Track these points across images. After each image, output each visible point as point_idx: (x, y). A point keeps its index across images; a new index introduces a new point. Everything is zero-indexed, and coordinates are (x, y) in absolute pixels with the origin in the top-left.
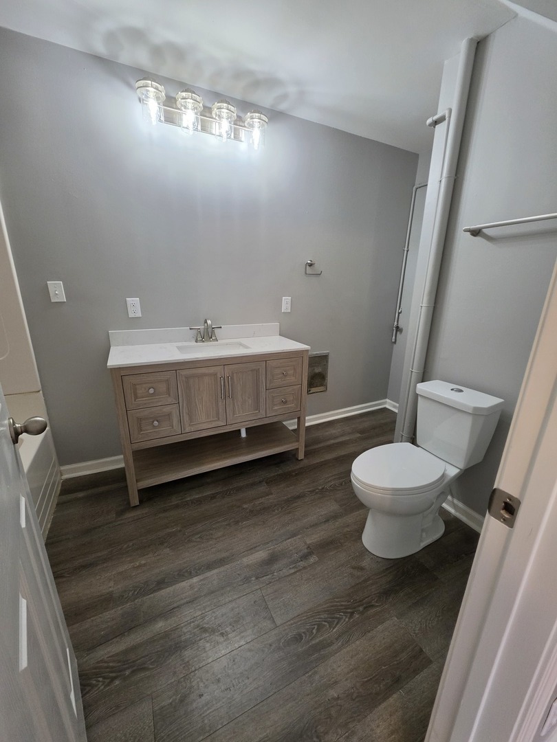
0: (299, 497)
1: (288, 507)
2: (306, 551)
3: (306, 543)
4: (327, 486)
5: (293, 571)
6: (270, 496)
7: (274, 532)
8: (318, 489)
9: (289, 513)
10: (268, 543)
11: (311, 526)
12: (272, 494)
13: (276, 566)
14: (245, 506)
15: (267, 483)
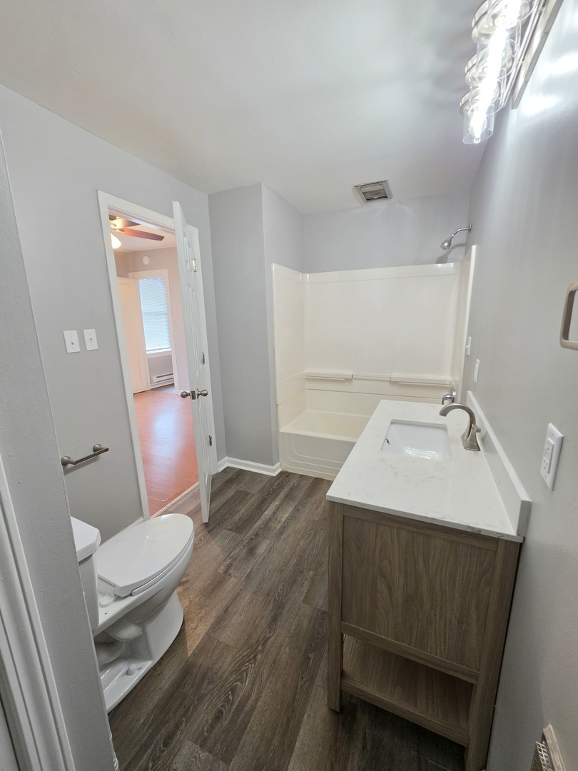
0: (274, 620)
1: (275, 600)
2: (231, 572)
3: (234, 576)
4: (251, 667)
5: (232, 554)
6: (302, 598)
7: (266, 569)
8: (262, 651)
9: (268, 594)
10: (263, 559)
11: (239, 594)
12: (304, 602)
13: (245, 551)
14: (311, 573)
15: (324, 612)
